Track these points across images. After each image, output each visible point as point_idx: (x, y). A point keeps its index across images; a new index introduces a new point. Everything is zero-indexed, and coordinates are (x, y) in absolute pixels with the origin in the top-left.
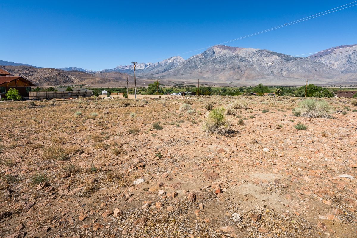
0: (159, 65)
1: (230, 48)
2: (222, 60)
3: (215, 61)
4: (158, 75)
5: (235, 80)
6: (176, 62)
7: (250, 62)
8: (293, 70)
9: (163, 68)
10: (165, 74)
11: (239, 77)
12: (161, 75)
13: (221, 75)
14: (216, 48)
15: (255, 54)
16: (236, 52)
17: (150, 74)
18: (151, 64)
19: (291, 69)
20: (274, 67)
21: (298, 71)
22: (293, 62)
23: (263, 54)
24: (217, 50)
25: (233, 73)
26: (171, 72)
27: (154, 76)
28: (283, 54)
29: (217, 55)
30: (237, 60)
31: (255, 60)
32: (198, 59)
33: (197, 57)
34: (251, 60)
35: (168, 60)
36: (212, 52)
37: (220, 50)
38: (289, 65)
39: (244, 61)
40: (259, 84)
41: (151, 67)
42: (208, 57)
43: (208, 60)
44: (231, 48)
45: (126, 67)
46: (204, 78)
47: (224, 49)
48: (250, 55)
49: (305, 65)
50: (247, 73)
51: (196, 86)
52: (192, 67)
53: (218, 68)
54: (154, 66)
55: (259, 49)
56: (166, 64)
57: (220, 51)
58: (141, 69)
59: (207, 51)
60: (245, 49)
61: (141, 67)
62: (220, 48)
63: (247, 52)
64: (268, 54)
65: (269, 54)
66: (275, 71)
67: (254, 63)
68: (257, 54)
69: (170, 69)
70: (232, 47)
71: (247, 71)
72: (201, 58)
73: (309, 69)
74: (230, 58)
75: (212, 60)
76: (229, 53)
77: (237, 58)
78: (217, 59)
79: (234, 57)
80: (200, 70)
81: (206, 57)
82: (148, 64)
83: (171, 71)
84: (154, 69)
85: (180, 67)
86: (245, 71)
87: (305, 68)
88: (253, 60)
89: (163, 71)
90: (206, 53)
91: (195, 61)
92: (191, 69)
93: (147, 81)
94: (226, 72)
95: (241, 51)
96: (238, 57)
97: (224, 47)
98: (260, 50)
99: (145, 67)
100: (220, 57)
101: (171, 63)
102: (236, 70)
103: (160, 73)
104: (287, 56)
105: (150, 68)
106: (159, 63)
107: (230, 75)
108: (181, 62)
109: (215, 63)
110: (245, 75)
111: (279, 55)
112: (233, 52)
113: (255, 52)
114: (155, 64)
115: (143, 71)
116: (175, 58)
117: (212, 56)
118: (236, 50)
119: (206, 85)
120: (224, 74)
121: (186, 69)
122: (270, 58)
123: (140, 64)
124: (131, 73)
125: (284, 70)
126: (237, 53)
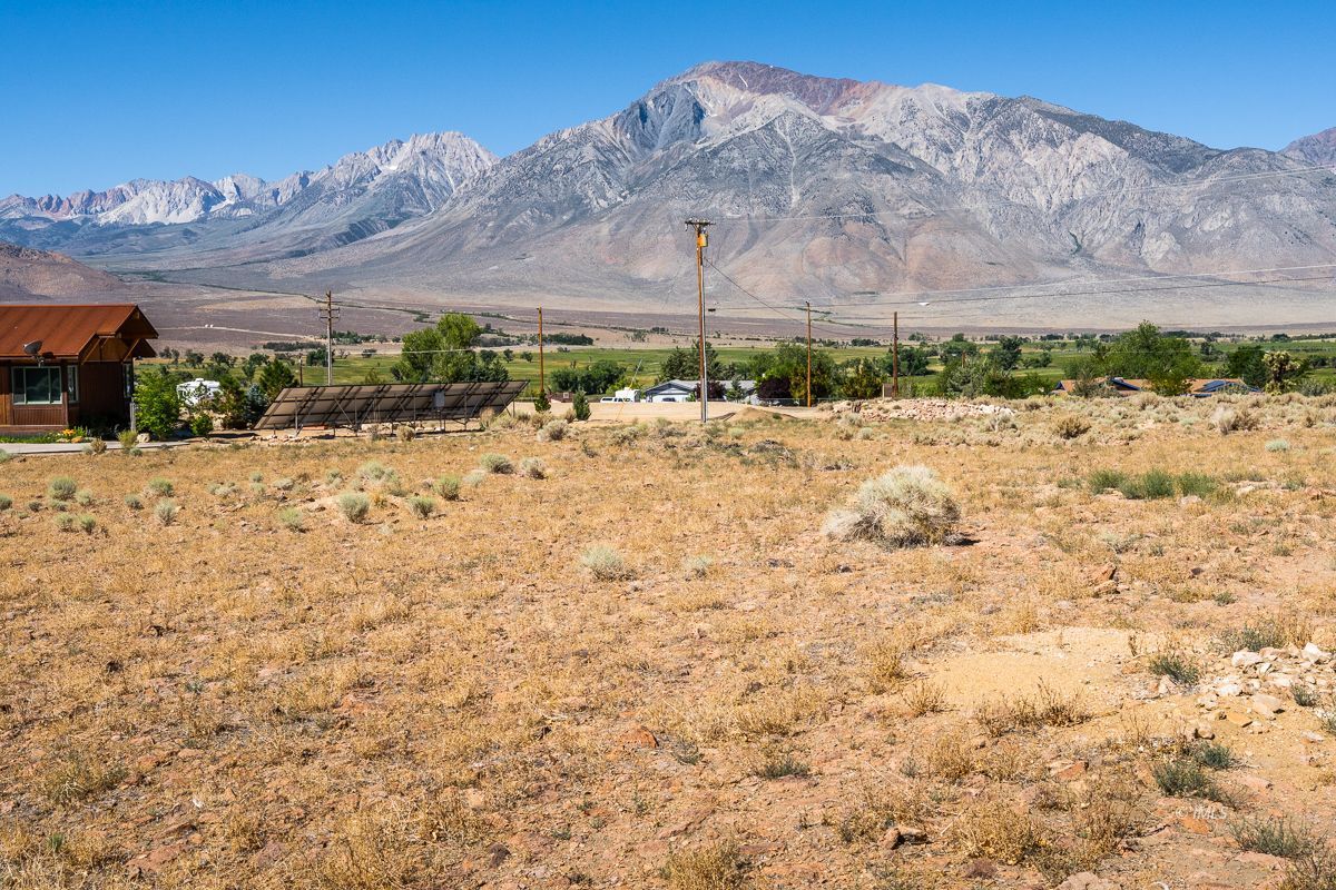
0: (309, 193)
1: (802, 87)
2: (754, 165)
3: (708, 168)
4: (305, 266)
5: (847, 295)
6: (434, 176)
7: (936, 177)
8: (1206, 228)
9: (341, 216)
10: (355, 253)
11: (871, 274)
12: (323, 262)
13: (755, 262)
14: (708, 80)
15: (965, 123)
16: (844, 112)
17: (244, 254)
18: (251, 190)
19: (1198, 222)
20: (1088, 213)
21: (1234, 234)
22: (1201, 177)
23: (1018, 125)
24: (718, 96)
25: (833, 249)
26: (402, 246)
27: (277, 271)
28: (1138, 129)
29: (716, 130)
30: (853, 161)
31: (965, 163)
32: (589, 152)
33: (583, 138)
34: (942, 167)
35: (377, 161)
36: (681, 113)
37: (734, 96)
38: (1181, 195)
39: (897, 167)
40: (1135, 326)
41: (249, 204)
42: (660, 142)
43: (656, 163)
44: (809, 83)
45: (52, 203)
46: (638, 285)
47: (764, 91)
48: (936, 133)
49: (1277, 196)
50: (920, 250)
51: (590, 341)
52: (551, 210)
53: (729, 214)
54: (271, 202)
55: (990, 96)
56: (364, 190)
57: (739, 102)
58: (174, 218)
59: (650, 103)
60: (900, 91)
61: (173, 205)
62: (736, 83)
63: (912, 112)
64: (1050, 129)
65: (1056, 126)
66: (1099, 237)
67: (962, 186)
68: (981, 126)
69: (393, 224)
70: (816, 80)
71: (922, 238)
72: (613, 149)
73: (1303, 223)
74: (807, 150)
75: (688, 162)
76: (800, 117)
77: (850, 151)
78: (724, 154)
79: (832, 144)
80: (605, 229)
81: (646, 144)
82: (227, 187)
83: (397, 239)
84: (269, 219)
85: (464, 211)
86: (912, 234)
87: (1277, 217)
88: (957, 162)
89: (339, 237)
90: (644, 117)
91: (568, 170)
92: (542, 221)
93: (233, 306)
94: (785, 246)
95: (875, 105)
96: (858, 143)
97: (766, 79)
98: (993, 103)
99: (206, 208)
100: (739, 142)
101: (395, 178)
102: (851, 227)
103: (323, 248)
104: (1166, 139)
105: (243, 212)
106: (313, 179)
107: (814, 264)
108: (472, 171)
109: (706, 179)
110: (914, 266)
111: (1117, 133)
112: (822, 114)
113: (965, 111)
114: (281, 185)
115: (187, 232)
116: (425, 142)
117: (682, 135)
118: (844, 95)
119: (656, 330)
120: (769, 254)
121: (508, 219)
122: (1062, 150)
123: (167, 185)
124: (93, 248)
125: (1150, 227)
126: (850, 119)
